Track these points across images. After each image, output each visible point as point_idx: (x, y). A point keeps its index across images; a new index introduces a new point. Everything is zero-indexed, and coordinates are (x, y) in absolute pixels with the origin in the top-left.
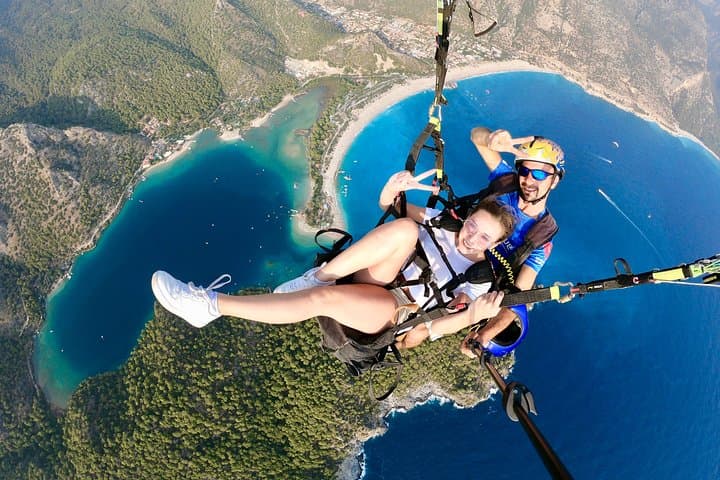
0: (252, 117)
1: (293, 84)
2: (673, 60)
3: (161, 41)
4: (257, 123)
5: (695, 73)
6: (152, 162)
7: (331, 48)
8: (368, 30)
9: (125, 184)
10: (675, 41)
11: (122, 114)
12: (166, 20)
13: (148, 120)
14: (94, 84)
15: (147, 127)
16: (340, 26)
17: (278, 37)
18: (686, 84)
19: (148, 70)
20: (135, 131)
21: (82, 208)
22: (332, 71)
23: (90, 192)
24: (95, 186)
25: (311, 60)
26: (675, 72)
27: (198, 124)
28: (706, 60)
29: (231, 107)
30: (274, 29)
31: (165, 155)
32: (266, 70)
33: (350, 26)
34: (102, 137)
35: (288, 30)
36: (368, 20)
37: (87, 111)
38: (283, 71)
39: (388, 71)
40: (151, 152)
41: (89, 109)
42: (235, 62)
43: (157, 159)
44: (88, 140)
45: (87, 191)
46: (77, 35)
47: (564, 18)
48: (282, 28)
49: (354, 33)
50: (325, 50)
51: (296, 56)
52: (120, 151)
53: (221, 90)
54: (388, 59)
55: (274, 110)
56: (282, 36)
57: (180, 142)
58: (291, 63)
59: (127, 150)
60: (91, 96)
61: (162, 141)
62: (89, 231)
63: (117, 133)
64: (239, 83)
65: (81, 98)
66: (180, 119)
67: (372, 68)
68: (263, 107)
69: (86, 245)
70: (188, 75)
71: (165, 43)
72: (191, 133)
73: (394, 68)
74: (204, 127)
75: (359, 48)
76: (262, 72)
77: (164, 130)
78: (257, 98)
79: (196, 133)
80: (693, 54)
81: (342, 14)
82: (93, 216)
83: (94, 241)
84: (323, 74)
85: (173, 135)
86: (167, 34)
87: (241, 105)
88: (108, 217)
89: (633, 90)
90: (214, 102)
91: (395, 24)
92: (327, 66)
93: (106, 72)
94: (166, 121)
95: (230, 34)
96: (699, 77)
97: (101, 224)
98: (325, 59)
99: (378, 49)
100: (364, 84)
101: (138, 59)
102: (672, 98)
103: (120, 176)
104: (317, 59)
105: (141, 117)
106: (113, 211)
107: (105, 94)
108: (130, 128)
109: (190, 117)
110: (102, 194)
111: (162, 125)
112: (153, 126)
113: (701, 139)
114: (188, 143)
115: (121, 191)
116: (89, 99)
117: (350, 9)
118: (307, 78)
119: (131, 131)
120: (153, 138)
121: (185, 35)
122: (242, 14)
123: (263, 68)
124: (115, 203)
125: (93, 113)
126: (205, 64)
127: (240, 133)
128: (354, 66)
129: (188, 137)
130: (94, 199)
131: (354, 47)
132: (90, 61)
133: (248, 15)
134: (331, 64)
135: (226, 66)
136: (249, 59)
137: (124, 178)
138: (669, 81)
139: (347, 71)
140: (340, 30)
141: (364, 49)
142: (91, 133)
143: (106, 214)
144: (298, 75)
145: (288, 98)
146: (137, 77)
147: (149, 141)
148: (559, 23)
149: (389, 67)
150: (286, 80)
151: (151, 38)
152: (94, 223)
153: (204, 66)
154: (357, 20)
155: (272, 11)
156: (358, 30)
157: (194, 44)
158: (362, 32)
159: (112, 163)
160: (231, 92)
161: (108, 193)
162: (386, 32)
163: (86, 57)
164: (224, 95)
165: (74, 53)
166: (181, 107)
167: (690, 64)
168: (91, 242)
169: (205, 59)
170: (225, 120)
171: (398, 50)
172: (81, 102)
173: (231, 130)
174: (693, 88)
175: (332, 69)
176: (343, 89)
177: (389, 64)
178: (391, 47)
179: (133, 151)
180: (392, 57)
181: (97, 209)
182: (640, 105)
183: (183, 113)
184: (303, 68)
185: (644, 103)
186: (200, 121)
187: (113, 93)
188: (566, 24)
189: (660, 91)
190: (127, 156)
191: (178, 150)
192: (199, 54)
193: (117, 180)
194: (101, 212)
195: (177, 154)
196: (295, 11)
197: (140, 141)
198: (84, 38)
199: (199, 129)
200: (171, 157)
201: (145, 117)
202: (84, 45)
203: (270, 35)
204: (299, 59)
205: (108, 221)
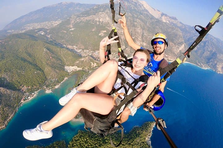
0: (55, 85)
1: (67, 74)
2: (175, 44)
3: (28, 61)
4: (57, 87)
5: (182, 45)
6: (24, 100)
7: (78, 62)
8: (88, 55)
9: (16, 107)
10: (174, 39)
11: (15, 84)
12: (30, 55)
13: (23, 86)
14: (7, 74)
15: (23, 88)
16: (81, 55)
17: (62, 60)
18: (180, 49)
19: (23, 71)
20: (19, 90)
21: (2, 115)
22: (78, 69)
23: (4, 109)
24: (6, 107)
25: (72, 66)
26: (176, 47)
27: (39, 88)
28: (184, 41)
29: (49, 82)
30: (61, 58)
31: (29, 98)
32: (59, 70)
33: (83, 55)
34: (9, 91)
35: (65, 58)
36: (88, 52)
37: (4, 82)
38: (64, 70)
39: (95, 67)
40: (24, 97)
41: (5, 82)
42: (50, 68)
43: (26, 99)
44: (4, 92)
45: (3, 109)
46: (3, 57)
47: (143, 41)
48: (63, 57)
49: (84, 57)
50: (76, 63)
51: (68, 65)
52: (14, 96)
53: (46, 77)
54: (95, 63)
55: (61, 83)
56: (63, 60)
57: (33, 94)
58: (66, 68)
59: (17, 96)
60: (6, 78)
61: (28, 93)
62: (4, 122)
63: (14, 90)
64: (51, 74)
65: (3, 78)
66: (33, 86)
67: (90, 66)
68: (58, 82)
69: (3, 127)
70: (35, 72)
71: (29, 62)
72: (36, 91)
73: (97, 65)
74: (41, 89)
75: (86, 61)
76: (57, 71)
77: (28, 90)
78: (56, 79)
79: (38, 91)
80: (180, 40)
81: (81, 52)
82: (5, 117)
83: (5, 126)
84: (76, 70)
85: (31, 91)
86: (30, 59)
87: (52, 81)
88: (10, 118)
89: (166, 55)
90: (43, 81)
91: (96, 53)
92: (77, 68)
93: (11, 70)
94: (29, 87)
95: (48, 60)
96: (183, 46)
97: (8, 120)
98: (76, 66)
99: (91, 61)
100: (89, 72)
101: (21, 67)
102: (178, 54)
103: (14, 104)
104: (74, 66)
105: (21, 85)
106: (12, 116)
107: (10, 77)
108: (18, 89)
109: (36, 86)
110: (8, 110)
111: (27, 88)
112: (25, 88)
113: (189, 62)
114: (36, 94)
115: (14, 109)
116: (5, 79)
117: (83, 50)
118: (71, 72)
119: (18, 90)
120: (25, 92)
121: (35, 60)
122: (52, 53)
123: (58, 69)
124: (12, 113)
125: (6, 83)
126: (41, 69)
127: (52, 90)
128: (85, 67)
129: (36, 92)
130: (5, 112)
131: (84, 61)
132: (6, 67)
133: (53, 53)
134: (78, 67)
135: (47, 69)
136: (53, 67)
137: (15, 105)
138: (175, 50)
139: (83, 68)
140: (80, 56)
141: (87, 61)
142: (5, 90)
143: (9, 117)
144: (69, 71)
145: (66, 78)
146: (20, 73)
147: (23, 93)
148: (142, 43)
149: (95, 66)
150: (65, 73)
151: (25, 60)
152: (5, 120)
153: (40, 70)
154: (85, 53)
155: (60, 52)
156: (86, 56)
157: (38, 63)
158: (87, 56)
159: (11, 100)
160: (49, 77)
161: (10, 110)
162: (94, 55)
163: (5, 65)
164: (46, 78)
165: (2, 64)
166: (33, 82)
167: (180, 43)
168: (4, 126)
169: (41, 67)
170: (47, 87)
171: (98, 60)
172: (3, 79)
173: (49, 90)
174: (183, 49)
175: (79, 68)
176: (82, 74)
177: (95, 65)
178: (95, 59)
179: (18, 96)
180: (96, 62)
181: (6, 115)
182: (169, 59)
183: (34, 84)
184: (70, 69)
185: (170, 58)
186: (39, 87)
187: (13, 77)
188: (144, 43)
189: (174, 53)
190: (17, 98)
191: (33, 96)
192: (39, 66)
193: (13, 106)
194: (8, 116)
195: (32, 98)
196: (67, 52)
197: (20, 93)
198: (5, 59)
199: (39, 90)
200: (30, 98)
201: (22, 85)
202: (5, 61)
203: (60, 59)
204: (69, 66)
205: (10, 119)
